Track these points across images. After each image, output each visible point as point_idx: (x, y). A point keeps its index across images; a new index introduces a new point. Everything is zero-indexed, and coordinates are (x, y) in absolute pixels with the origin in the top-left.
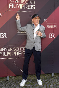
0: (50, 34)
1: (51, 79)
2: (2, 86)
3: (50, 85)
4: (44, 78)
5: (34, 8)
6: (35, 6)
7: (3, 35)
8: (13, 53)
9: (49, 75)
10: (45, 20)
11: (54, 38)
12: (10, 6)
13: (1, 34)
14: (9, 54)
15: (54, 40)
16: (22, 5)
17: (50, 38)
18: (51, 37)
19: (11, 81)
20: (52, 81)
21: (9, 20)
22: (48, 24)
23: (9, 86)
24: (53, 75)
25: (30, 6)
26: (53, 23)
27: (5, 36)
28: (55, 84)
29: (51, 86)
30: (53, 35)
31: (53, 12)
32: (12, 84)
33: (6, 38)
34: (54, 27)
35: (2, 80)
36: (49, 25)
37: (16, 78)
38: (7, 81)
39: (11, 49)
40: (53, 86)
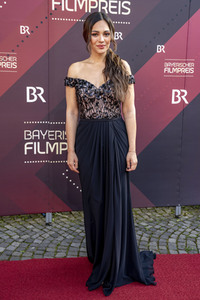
0: (174, 91)
1: (172, 223)
2: (34, 237)
3: (170, 237)
4: (152, 220)
5: (127, 11)
6: (129, 3)
7: (33, 94)
8: (64, 146)
9: (169, 211)
10: (161, 49)
11: (186, 102)
12: (53, 3)
13: (28, 88)
14: (52, 150)
15: (185, 110)
16: (90, 1)
17: (173, 102)
18: (176, 99)
19: (58, 226)
20: (176, 228)
21: (51, 46)
22: (167, 62)
23: (52, 239)
24: (178, 210)
25: (117, 5)
26: (185, 57)
27: (40, 95)
28: (183, 237)
29: (170, 240)
30: (182, 94)
31: (186, 24)
32: (61, 232)
33: (44, 101)
34: (185, 71)
35: (32, 222)
36: (172, 62)
37: (73, 218)
38: (48, 224)
39: (58, 134)
40: (177, 242)
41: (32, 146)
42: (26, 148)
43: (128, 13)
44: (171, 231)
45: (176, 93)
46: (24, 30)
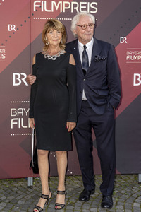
1: (136, 189)
2: (18, 198)
3: (134, 202)
5: (95, 10)
6: (96, 4)
9: (132, 178)
10: (123, 40)
12: (35, 6)
13: (14, 74)
16: (64, 3)
17: (135, 85)
20: (139, 193)
21: (32, 40)
22: (129, 51)
23: (32, 200)
29: (135, 204)
33: (27, 84)
35: (17, 185)
36: (133, 51)
38: (30, 187)
41: (17, 121)
42: (12, 123)
43: (96, 12)
44: (135, 196)
45: (137, 77)
46: (11, 28)
